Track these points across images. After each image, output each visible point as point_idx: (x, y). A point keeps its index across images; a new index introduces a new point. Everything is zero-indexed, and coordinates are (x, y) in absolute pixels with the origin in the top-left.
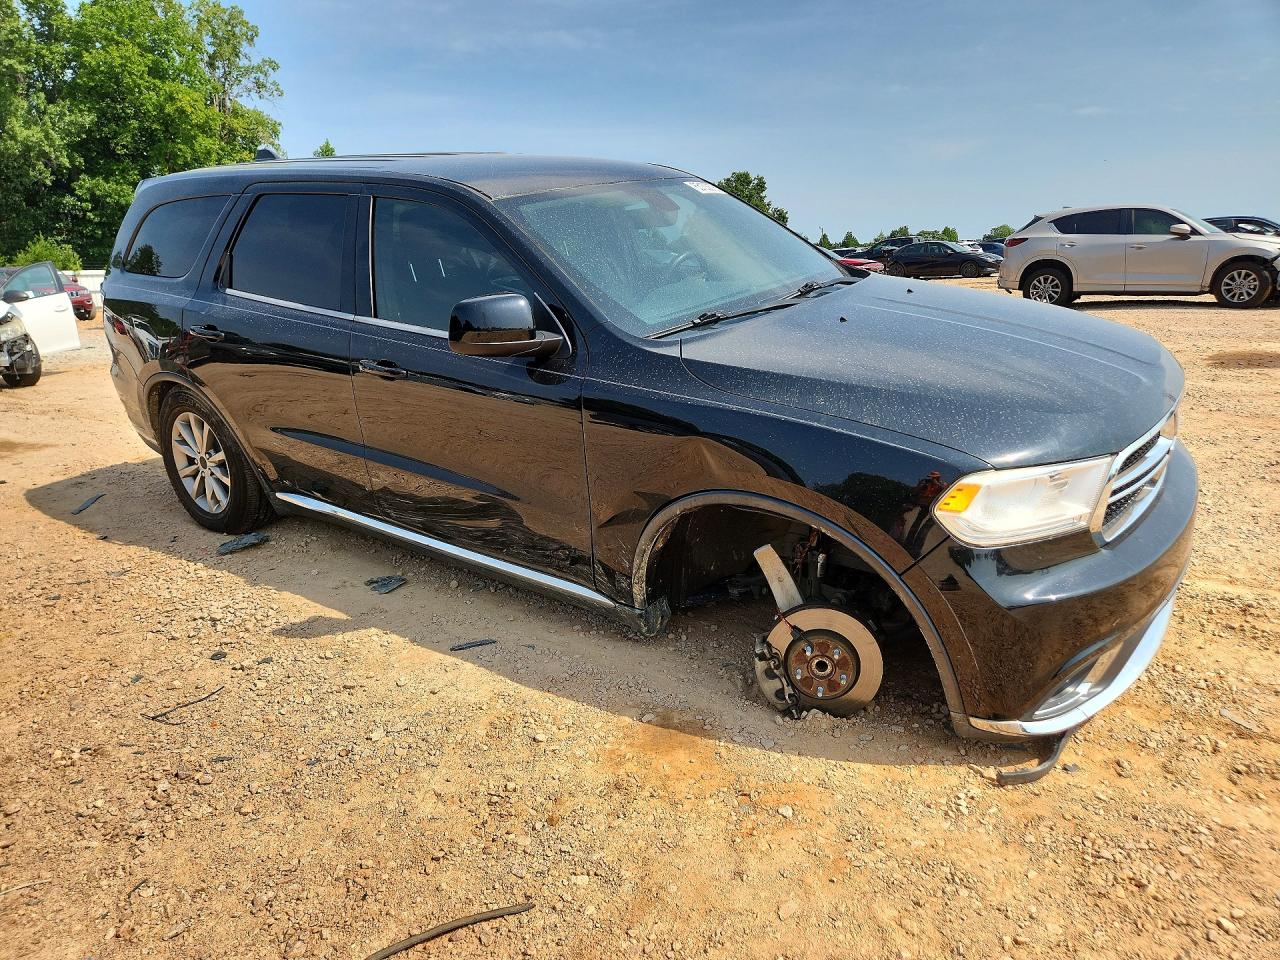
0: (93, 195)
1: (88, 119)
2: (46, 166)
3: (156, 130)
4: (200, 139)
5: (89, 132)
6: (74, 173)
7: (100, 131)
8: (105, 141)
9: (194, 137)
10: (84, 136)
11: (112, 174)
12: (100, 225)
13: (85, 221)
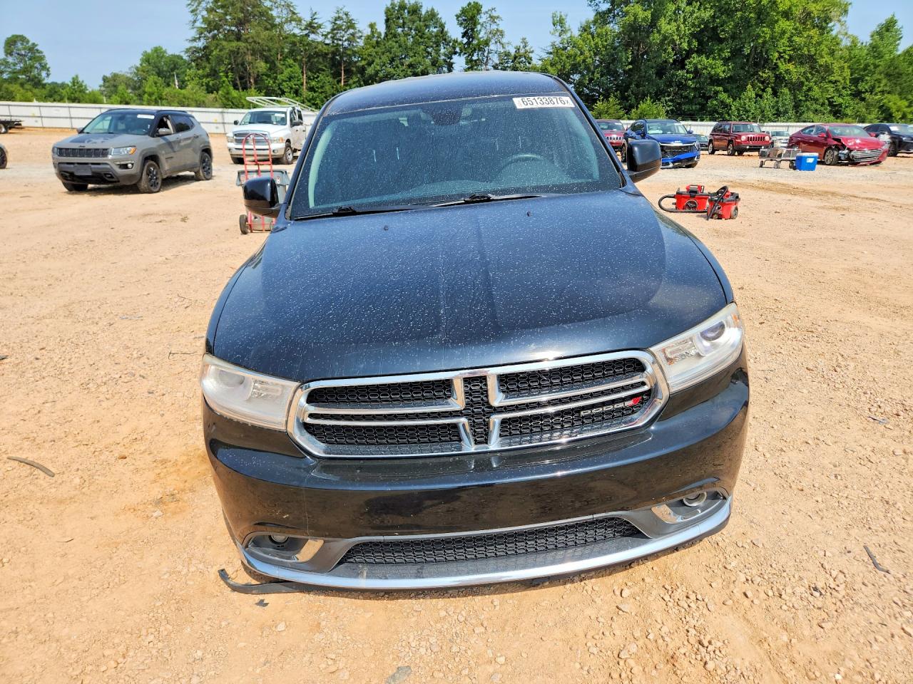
0: (696, 68)
1: (707, 15)
2: (673, 49)
3: (752, 17)
4: (780, 22)
5: (706, 24)
6: (689, 54)
7: (714, 21)
8: (715, 29)
9: (777, 21)
10: (702, 26)
11: (712, 52)
12: (695, 89)
13: (686, 87)
